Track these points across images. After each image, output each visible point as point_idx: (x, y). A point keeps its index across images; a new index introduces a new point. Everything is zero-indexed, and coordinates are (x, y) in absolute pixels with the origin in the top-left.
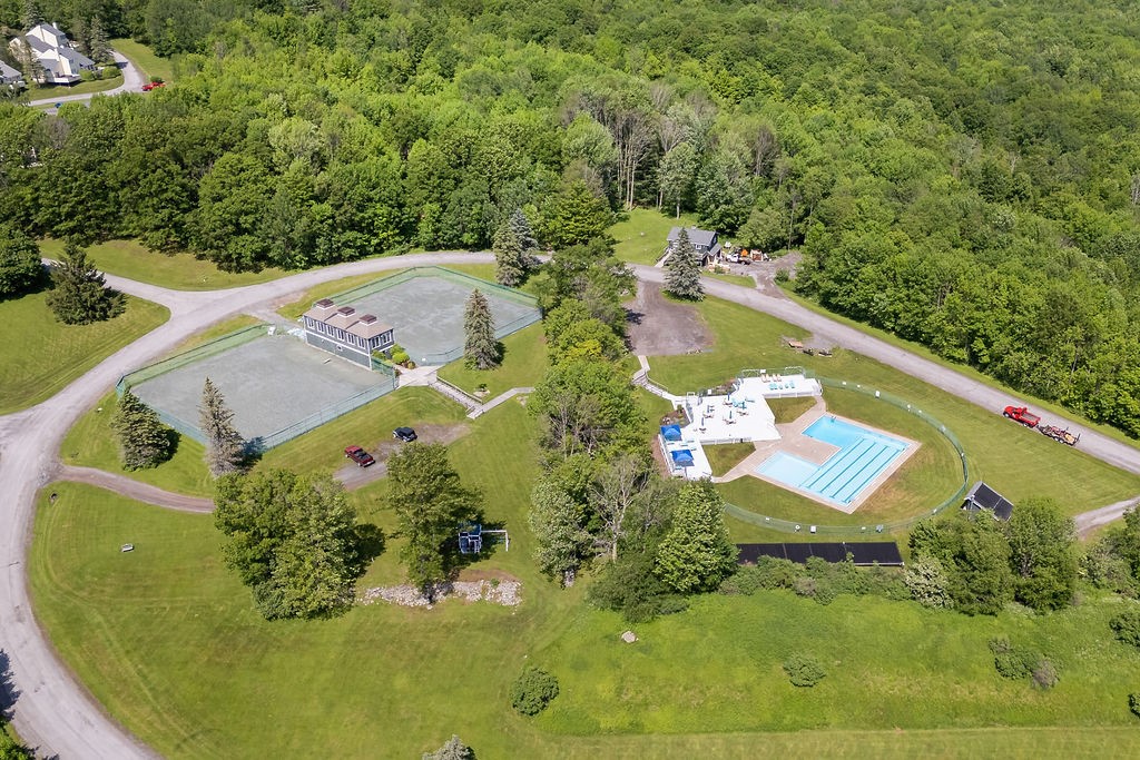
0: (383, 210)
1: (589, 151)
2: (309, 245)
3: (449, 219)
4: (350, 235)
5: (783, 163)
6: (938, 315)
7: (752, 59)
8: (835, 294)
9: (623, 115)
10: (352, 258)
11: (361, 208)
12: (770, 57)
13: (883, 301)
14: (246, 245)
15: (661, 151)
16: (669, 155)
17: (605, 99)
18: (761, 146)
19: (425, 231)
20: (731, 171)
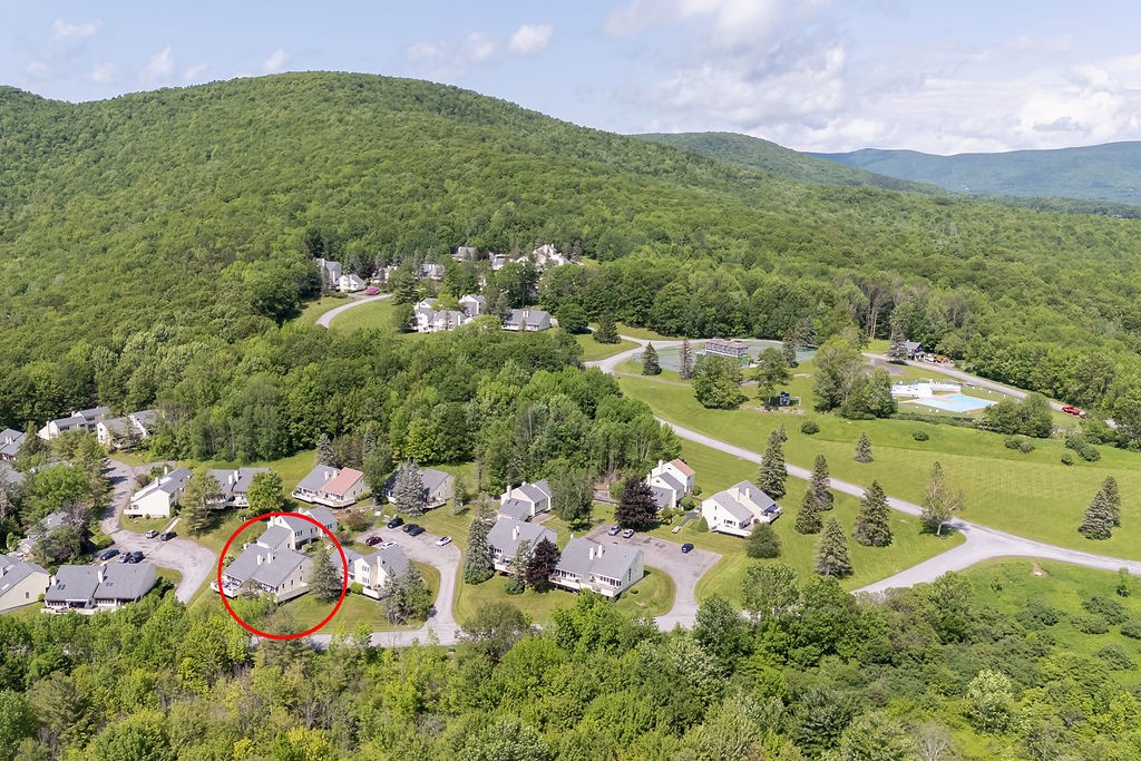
0: (738, 314)
1: (849, 297)
2: (702, 328)
3: (770, 323)
4: (723, 325)
5: (968, 315)
6: (1036, 373)
7: (970, 282)
8: (983, 367)
9: (872, 287)
10: (722, 337)
11: (729, 313)
12: (983, 281)
13: (1007, 366)
14: (673, 324)
15: (893, 307)
16: (897, 307)
17: (862, 279)
18: (957, 308)
19: (757, 329)
20: (935, 318)
